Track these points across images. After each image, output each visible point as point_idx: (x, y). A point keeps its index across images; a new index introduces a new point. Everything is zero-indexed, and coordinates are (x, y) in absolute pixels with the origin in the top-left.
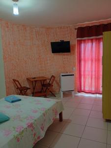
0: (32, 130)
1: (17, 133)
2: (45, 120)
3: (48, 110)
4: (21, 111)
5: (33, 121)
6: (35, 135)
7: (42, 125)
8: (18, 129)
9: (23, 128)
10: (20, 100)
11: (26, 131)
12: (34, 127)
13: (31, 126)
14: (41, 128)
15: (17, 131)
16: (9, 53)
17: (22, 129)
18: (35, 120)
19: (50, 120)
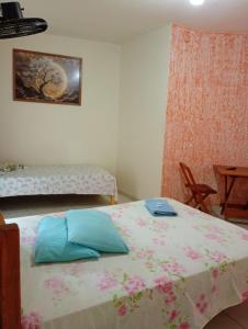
0: (167, 301)
1: (126, 293)
2: (214, 289)
3: (234, 264)
4: (162, 243)
5: (175, 278)
6: (174, 315)
7: (203, 297)
8: (131, 283)
9: (143, 285)
10: (174, 214)
11: (151, 298)
12: (175, 294)
13: (166, 288)
14: (198, 305)
15: (127, 288)
16: (182, 102)
17: (141, 289)
18: (183, 279)
19: (233, 292)
